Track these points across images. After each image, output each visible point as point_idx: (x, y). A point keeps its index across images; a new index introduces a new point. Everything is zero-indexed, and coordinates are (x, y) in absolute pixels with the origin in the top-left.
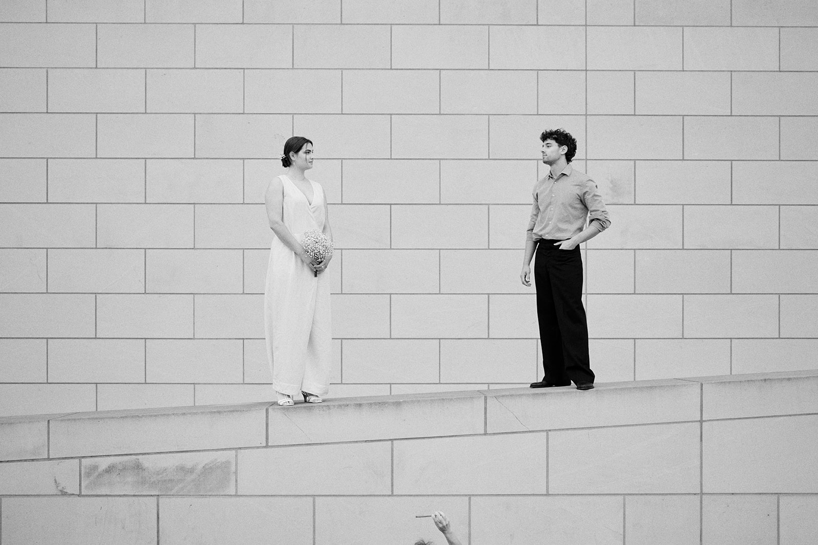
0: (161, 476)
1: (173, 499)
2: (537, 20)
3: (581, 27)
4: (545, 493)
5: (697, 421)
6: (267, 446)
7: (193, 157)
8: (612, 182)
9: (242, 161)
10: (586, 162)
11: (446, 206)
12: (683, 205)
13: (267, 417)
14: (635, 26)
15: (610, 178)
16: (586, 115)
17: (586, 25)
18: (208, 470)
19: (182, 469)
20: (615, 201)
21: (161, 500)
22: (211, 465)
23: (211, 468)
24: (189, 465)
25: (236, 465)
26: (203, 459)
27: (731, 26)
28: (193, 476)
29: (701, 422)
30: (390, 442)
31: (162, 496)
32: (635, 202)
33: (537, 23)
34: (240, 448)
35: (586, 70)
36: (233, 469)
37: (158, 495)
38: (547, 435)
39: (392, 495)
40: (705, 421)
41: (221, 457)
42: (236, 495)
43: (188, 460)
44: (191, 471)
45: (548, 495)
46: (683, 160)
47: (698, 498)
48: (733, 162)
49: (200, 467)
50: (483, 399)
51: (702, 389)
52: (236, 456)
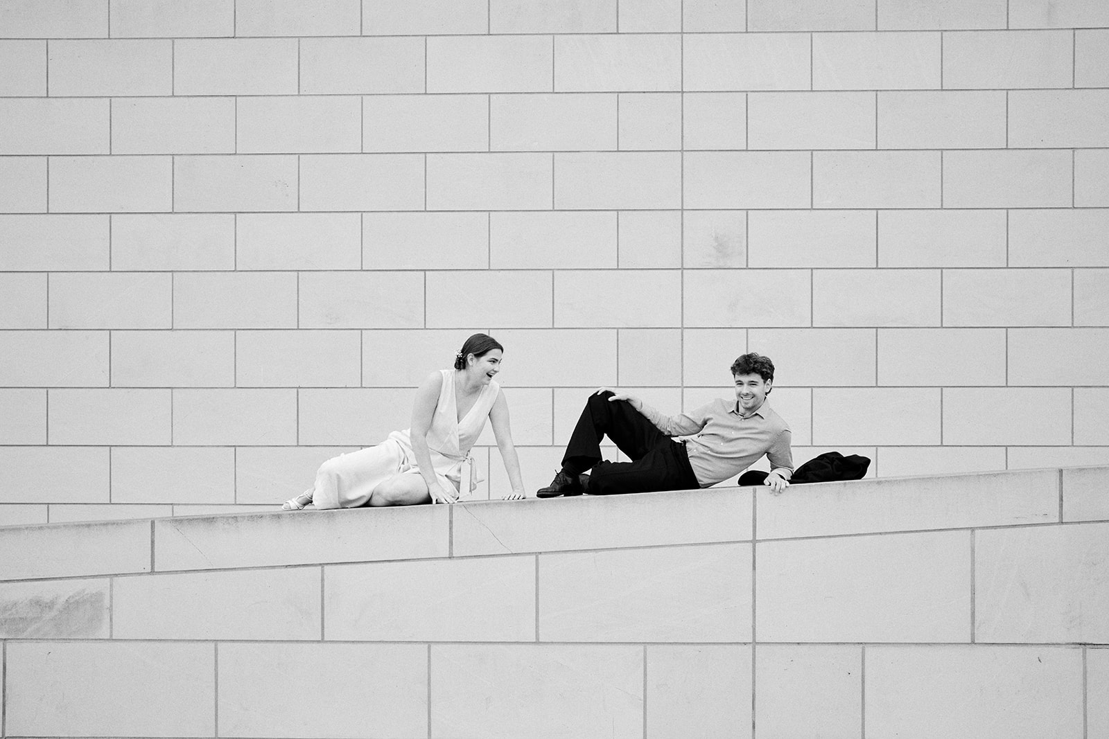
0: (10, 612)
1: (26, 645)
2: (618, 27)
3: (677, 35)
4: (535, 641)
5: (747, 542)
6: (153, 572)
7: (171, 211)
8: (716, 239)
9: (233, 216)
10: (682, 214)
11: (497, 272)
12: (812, 269)
13: (153, 532)
14: (747, 32)
15: (714, 235)
16: (682, 151)
17: (682, 33)
18: (73, 605)
19: (37, 603)
20: (721, 264)
21: (9, 646)
22: (77, 598)
23: (77, 602)
24: (47, 598)
25: (111, 597)
26: (66, 590)
27: (877, 31)
28: (54, 613)
29: (754, 542)
30: (320, 567)
31: (9, 641)
32: (747, 266)
33: (618, 30)
34: (116, 575)
35: (683, 92)
36: (107, 602)
37: (5, 639)
38: (537, 560)
39: (322, 641)
40: (760, 541)
41: (92, 586)
42: (111, 640)
43: (46, 591)
44: (50, 605)
45: (537, 643)
46: (812, 209)
47: (749, 649)
48: (879, 211)
49: (62, 600)
50: (448, 508)
51: (755, 497)
52: (111, 585)
